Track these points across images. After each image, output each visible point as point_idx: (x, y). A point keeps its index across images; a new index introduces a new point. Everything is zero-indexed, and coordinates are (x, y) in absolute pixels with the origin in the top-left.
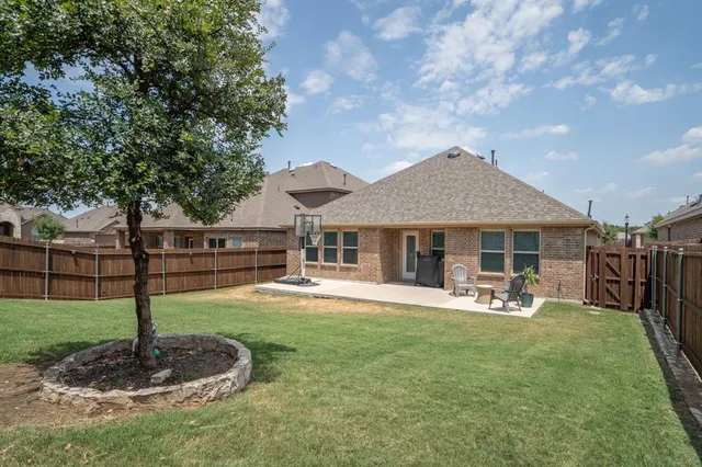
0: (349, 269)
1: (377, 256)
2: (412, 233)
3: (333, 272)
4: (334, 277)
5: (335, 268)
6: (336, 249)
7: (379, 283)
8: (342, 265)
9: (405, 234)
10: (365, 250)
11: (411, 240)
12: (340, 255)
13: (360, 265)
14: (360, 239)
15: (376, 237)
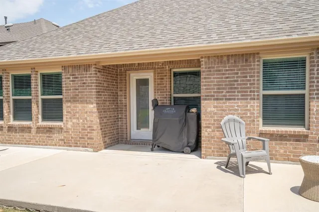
0: (50, 130)
1: (92, 107)
2: (143, 75)
3: (26, 135)
4: (28, 143)
5: (29, 129)
6: (30, 101)
7: (96, 150)
8: (41, 123)
9: (134, 77)
10: (74, 100)
11: (142, 84)
12: (36, 109)
13: (68, 123)
14: (66, 82)
15: (91, 78)
